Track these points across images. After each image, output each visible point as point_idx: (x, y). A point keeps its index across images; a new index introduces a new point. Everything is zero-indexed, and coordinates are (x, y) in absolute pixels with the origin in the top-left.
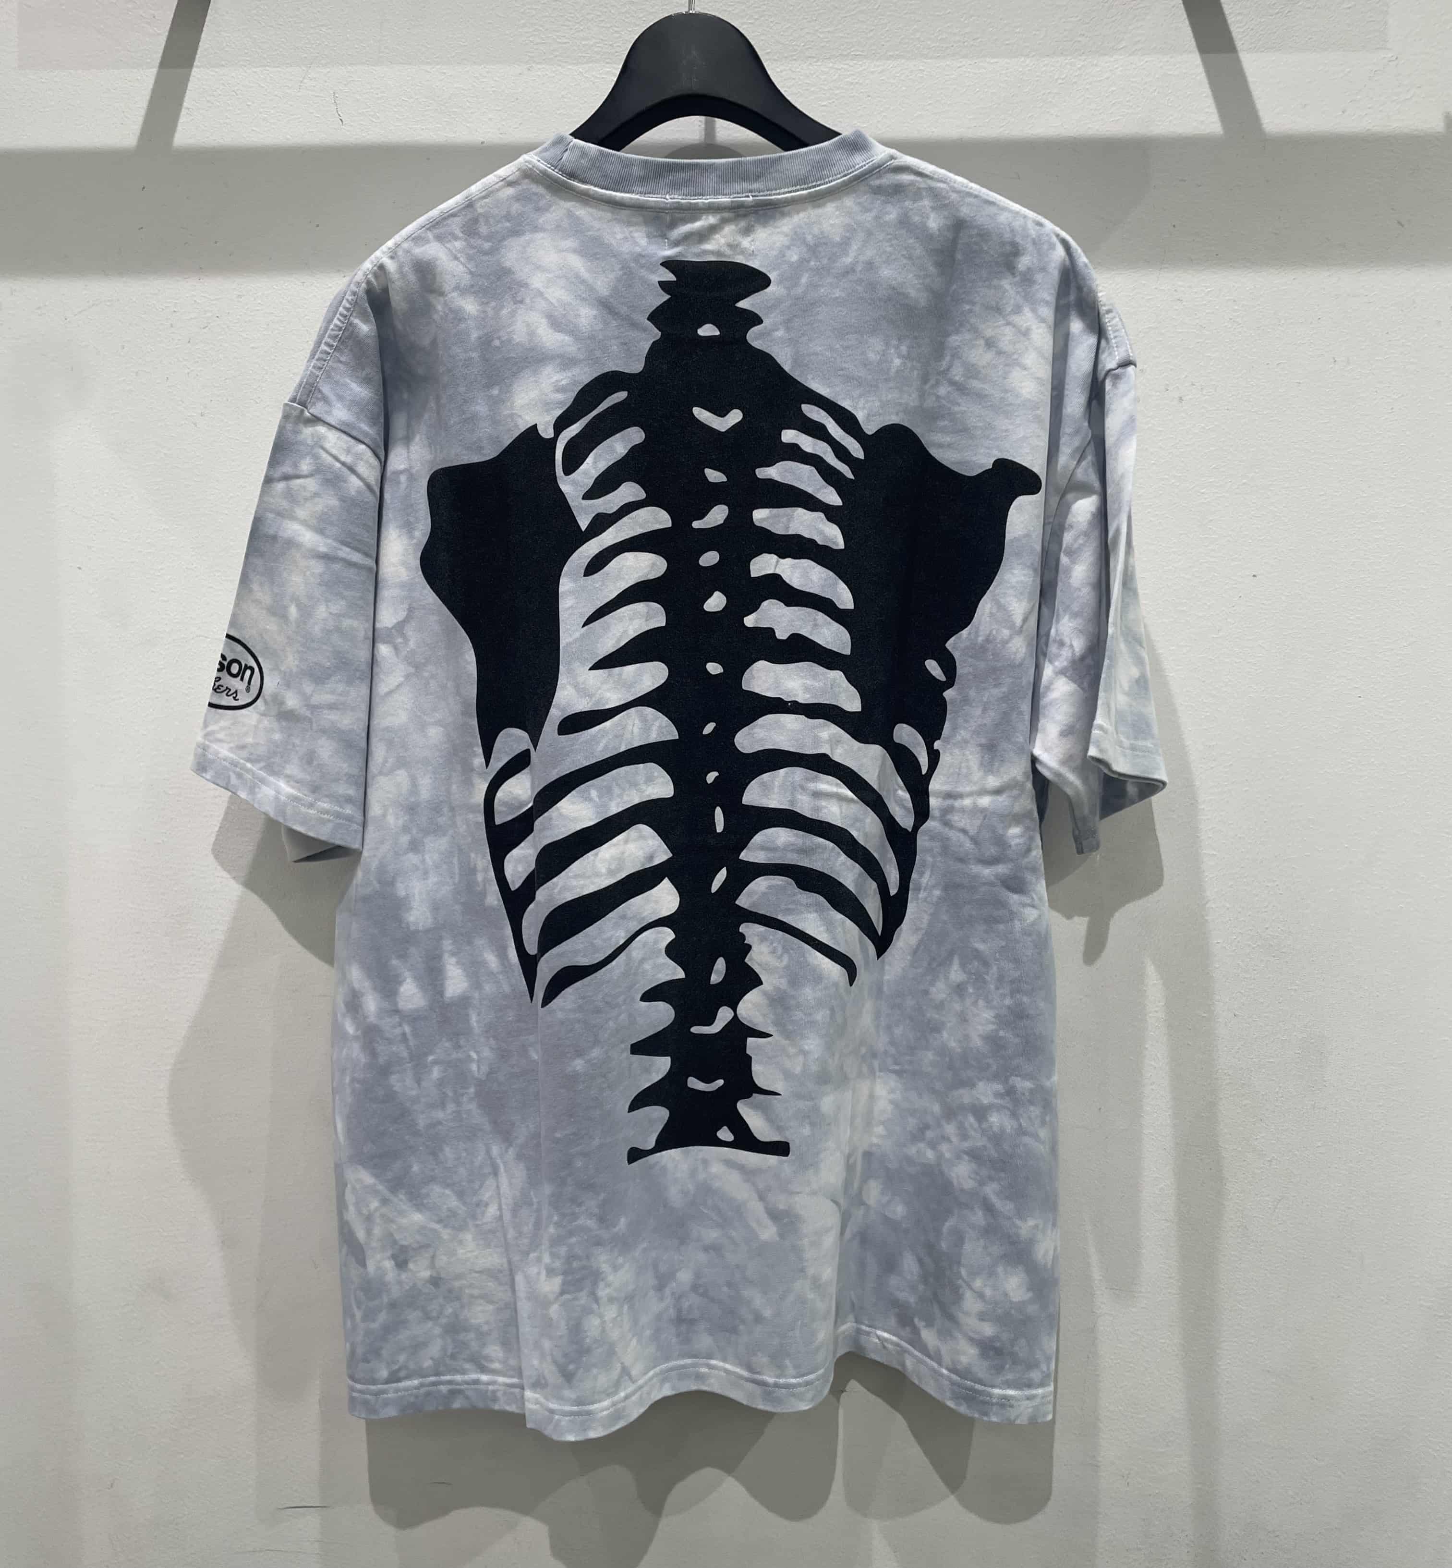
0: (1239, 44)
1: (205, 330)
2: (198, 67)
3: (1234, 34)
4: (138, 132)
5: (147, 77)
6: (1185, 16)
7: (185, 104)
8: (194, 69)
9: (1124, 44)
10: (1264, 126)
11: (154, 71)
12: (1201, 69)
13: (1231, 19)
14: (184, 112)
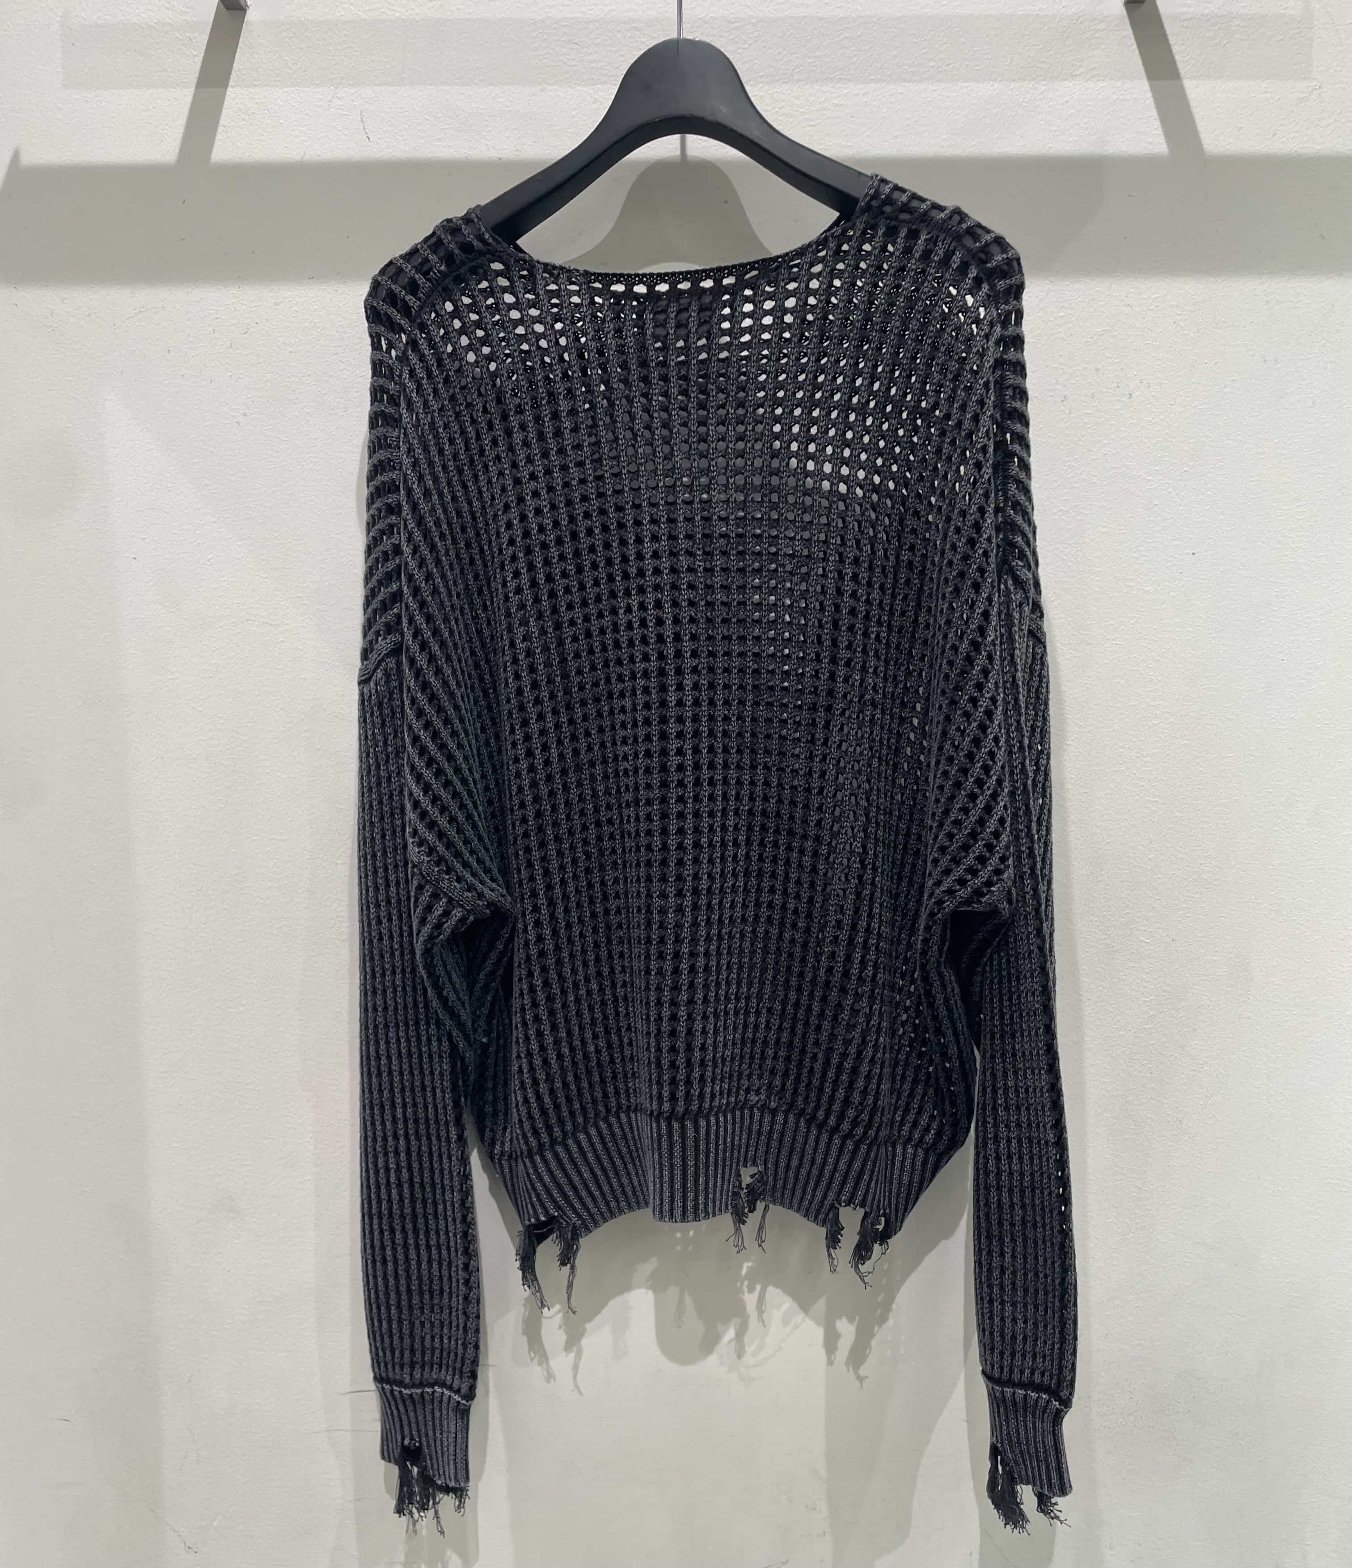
0: (1182, 72)
1: (246, 336)
2: (233, 87)
3: (1179, 64)
4: (177, 150)
5: (185, 96)
6: (1135, 46)
7: (222, 122)
8: (229, 89)
9: (1082, 70)
10: (1205, 146)
11: (192, 89)
12: (1149, 94)
13: (1175, 49)
14: (220, 129)
